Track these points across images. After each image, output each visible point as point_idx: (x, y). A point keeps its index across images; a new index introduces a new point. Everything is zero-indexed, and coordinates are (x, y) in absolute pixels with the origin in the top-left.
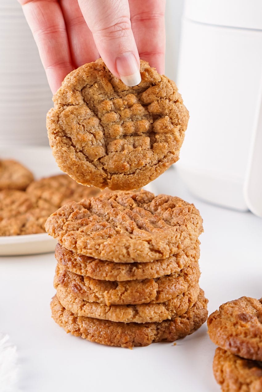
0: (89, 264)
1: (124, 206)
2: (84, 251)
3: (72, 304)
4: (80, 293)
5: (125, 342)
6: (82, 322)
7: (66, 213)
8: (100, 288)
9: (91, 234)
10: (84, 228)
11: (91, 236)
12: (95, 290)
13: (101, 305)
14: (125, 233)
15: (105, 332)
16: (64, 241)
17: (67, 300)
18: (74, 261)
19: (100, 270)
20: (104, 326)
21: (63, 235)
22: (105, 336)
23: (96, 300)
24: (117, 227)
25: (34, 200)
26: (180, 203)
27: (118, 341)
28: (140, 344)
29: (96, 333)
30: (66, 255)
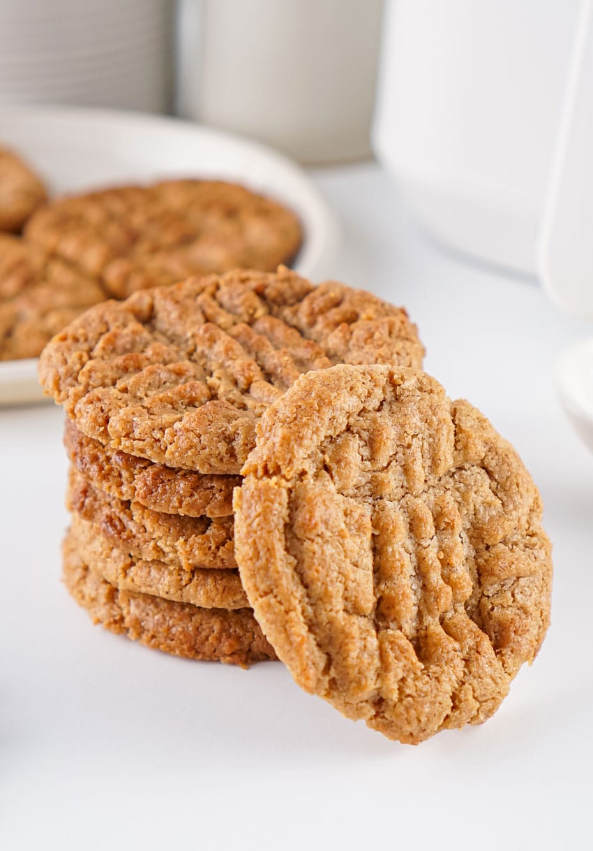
0: (140, 473)
1: (235, 314)
2: (126, 443)
3: (104, 561)
4: (121, 538)
5: (229, 653)
6: (129, 601)
7: (91, 335)
8: (167, 530)
9: (146, 395)
10: (129, 381)
11: (147, 402)
12: (156, 533)
13: (172, 568)
14: (230, 391)
15: (183, 628)
16: (78, 415)
17: (94, 550)
18: (104, 463)
19: (165, 492)
20: (179, 614)
21: (77, 397)
22: (181, 637)
23: (158, 556)
24: (211, 375)
25: (37, 260)
26: (370, 311)
27: (213, 649)
28: (266, 655)
29: (160, 629)
30: (88, 445)
